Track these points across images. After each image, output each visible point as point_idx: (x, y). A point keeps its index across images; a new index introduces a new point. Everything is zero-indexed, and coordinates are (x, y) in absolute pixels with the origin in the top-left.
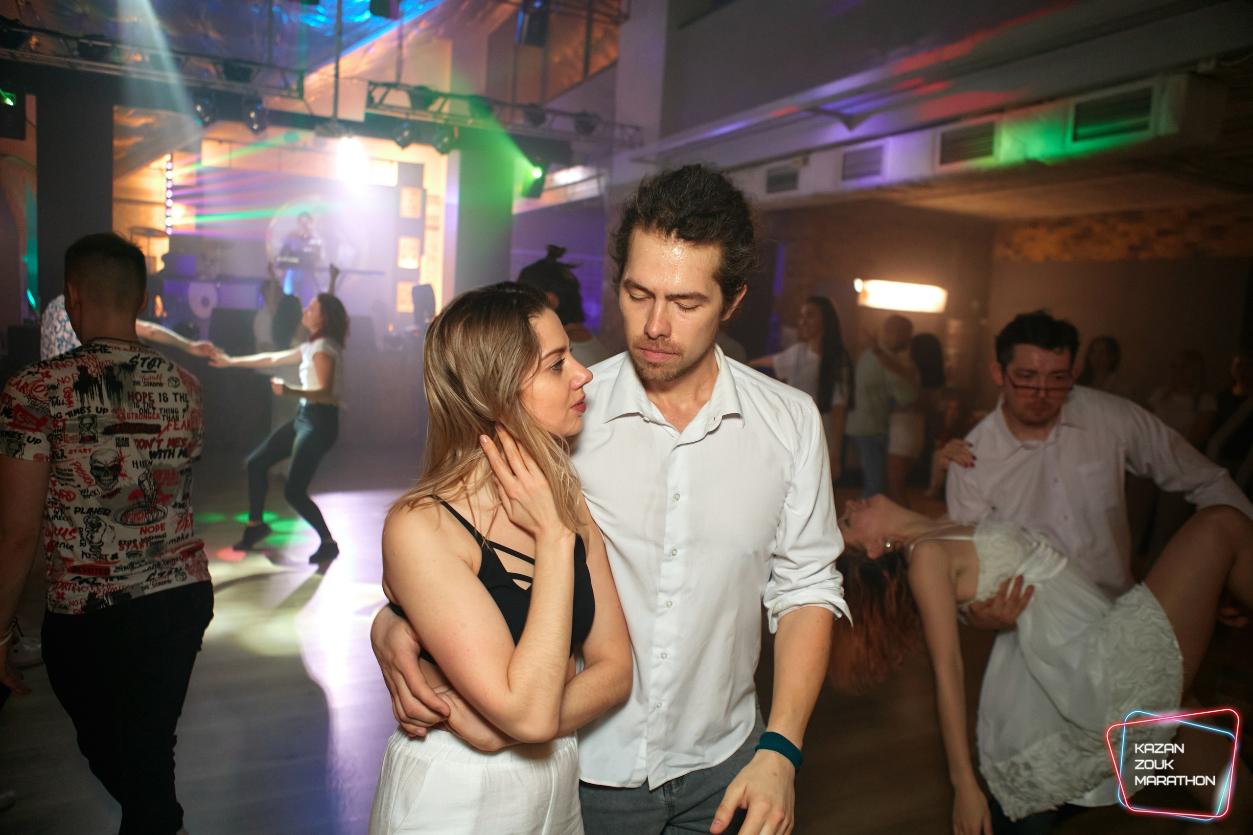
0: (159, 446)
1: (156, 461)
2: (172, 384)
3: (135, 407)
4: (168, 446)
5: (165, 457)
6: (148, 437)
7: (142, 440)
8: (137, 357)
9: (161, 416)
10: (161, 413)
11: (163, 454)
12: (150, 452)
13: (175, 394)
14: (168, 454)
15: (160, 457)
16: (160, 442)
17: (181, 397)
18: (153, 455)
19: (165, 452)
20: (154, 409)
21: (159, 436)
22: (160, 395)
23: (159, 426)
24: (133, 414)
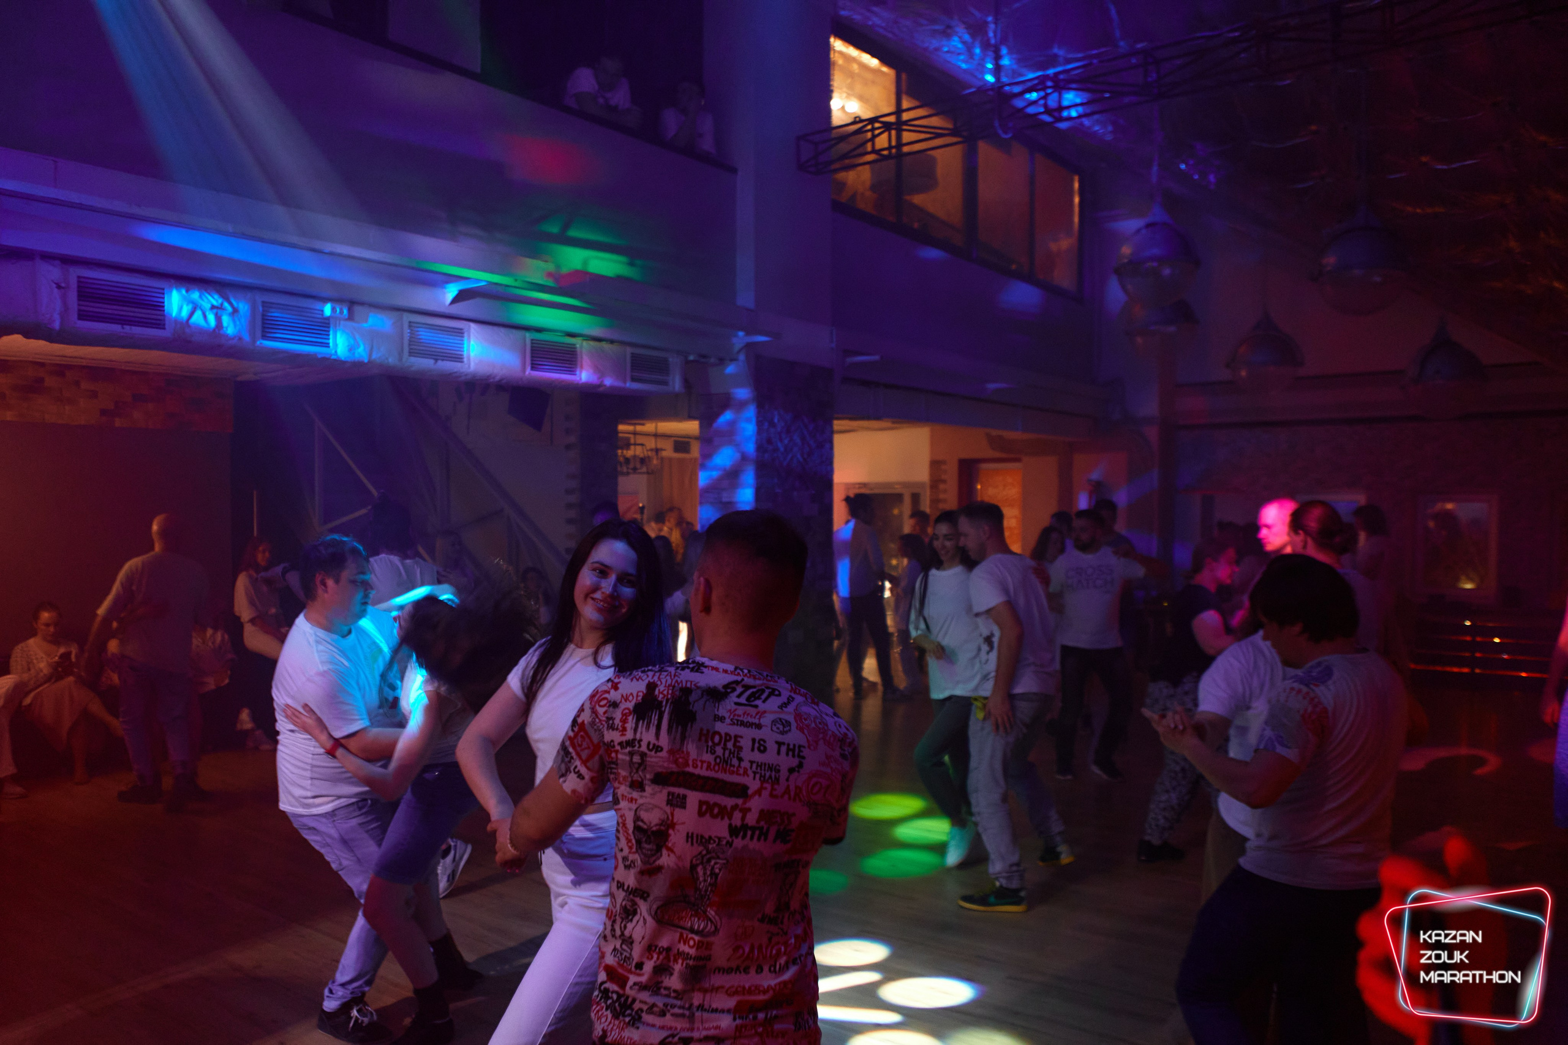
0: (743, 818)
1: (738, 843)
2: (778, 728)
3: (707, 752)
4: (758, 821)
5: (752, 838)
6: (729, 802)
7: (716, 804)
8: (737, 682)
9: (750, 772)
10: (751, 768)
11: (749, 833)
12: (730, 825)
13: (780, 744)
14: (757, 832)
15: (744, 837)
16: (745, 811)
17: (788, 750)
18: (734, 831)
19: (753, 829)
20: (740, 760)
21: (744, 803)
22: (754, 740)
23: (745, 788)
24: (702, 762)
